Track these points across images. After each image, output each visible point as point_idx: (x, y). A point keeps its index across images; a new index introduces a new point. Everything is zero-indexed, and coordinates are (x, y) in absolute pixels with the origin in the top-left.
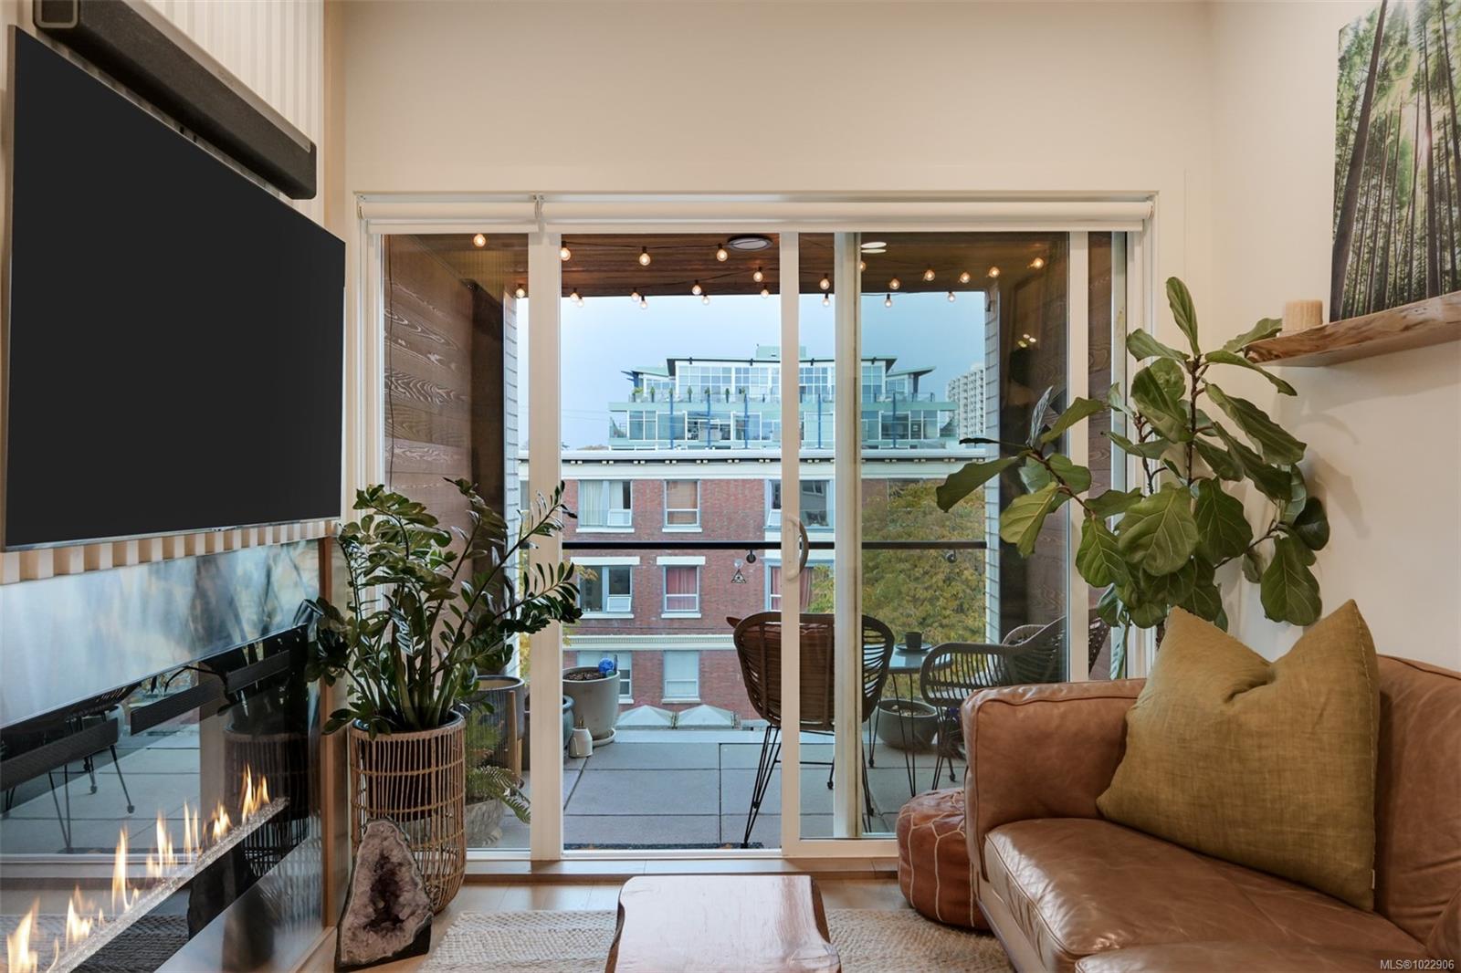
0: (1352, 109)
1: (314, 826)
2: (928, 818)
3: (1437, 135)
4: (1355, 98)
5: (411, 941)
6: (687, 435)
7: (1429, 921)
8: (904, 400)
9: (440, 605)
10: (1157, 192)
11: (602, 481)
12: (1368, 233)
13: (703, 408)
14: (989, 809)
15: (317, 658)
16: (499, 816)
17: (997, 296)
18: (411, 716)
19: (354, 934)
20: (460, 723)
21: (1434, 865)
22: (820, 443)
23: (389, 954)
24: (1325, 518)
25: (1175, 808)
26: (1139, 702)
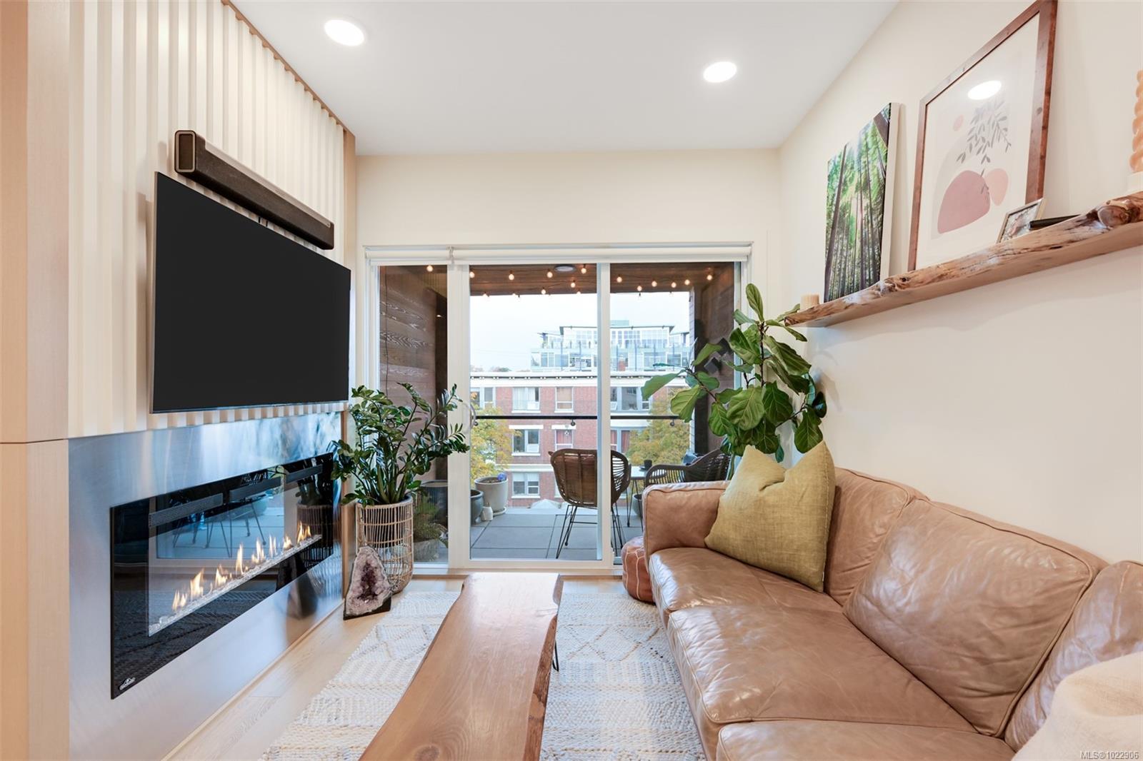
0: (833, 201)
1: (337, 551)
2: (635, 549)
3: (865, 213)
4: (834, 195)
5: (381, 605)
6: (570, 364)
7: (846, 597)
8: (679, 347)
9: (399, 444)
10: (753, 242)
11: (524, 387)
12: (838, 261)
13: (577, 351)
14: (653, 543)
15: (338, 469)
16: (436, 548)
17: (693, 294)
18: (384, 497)
19: (353, 601)
20: (410, 501)
21: (851, 569)
22: (636, 368)
23: (370, 611)
24: (825, 402)
25: (736, 542)
26: (726, 492)
